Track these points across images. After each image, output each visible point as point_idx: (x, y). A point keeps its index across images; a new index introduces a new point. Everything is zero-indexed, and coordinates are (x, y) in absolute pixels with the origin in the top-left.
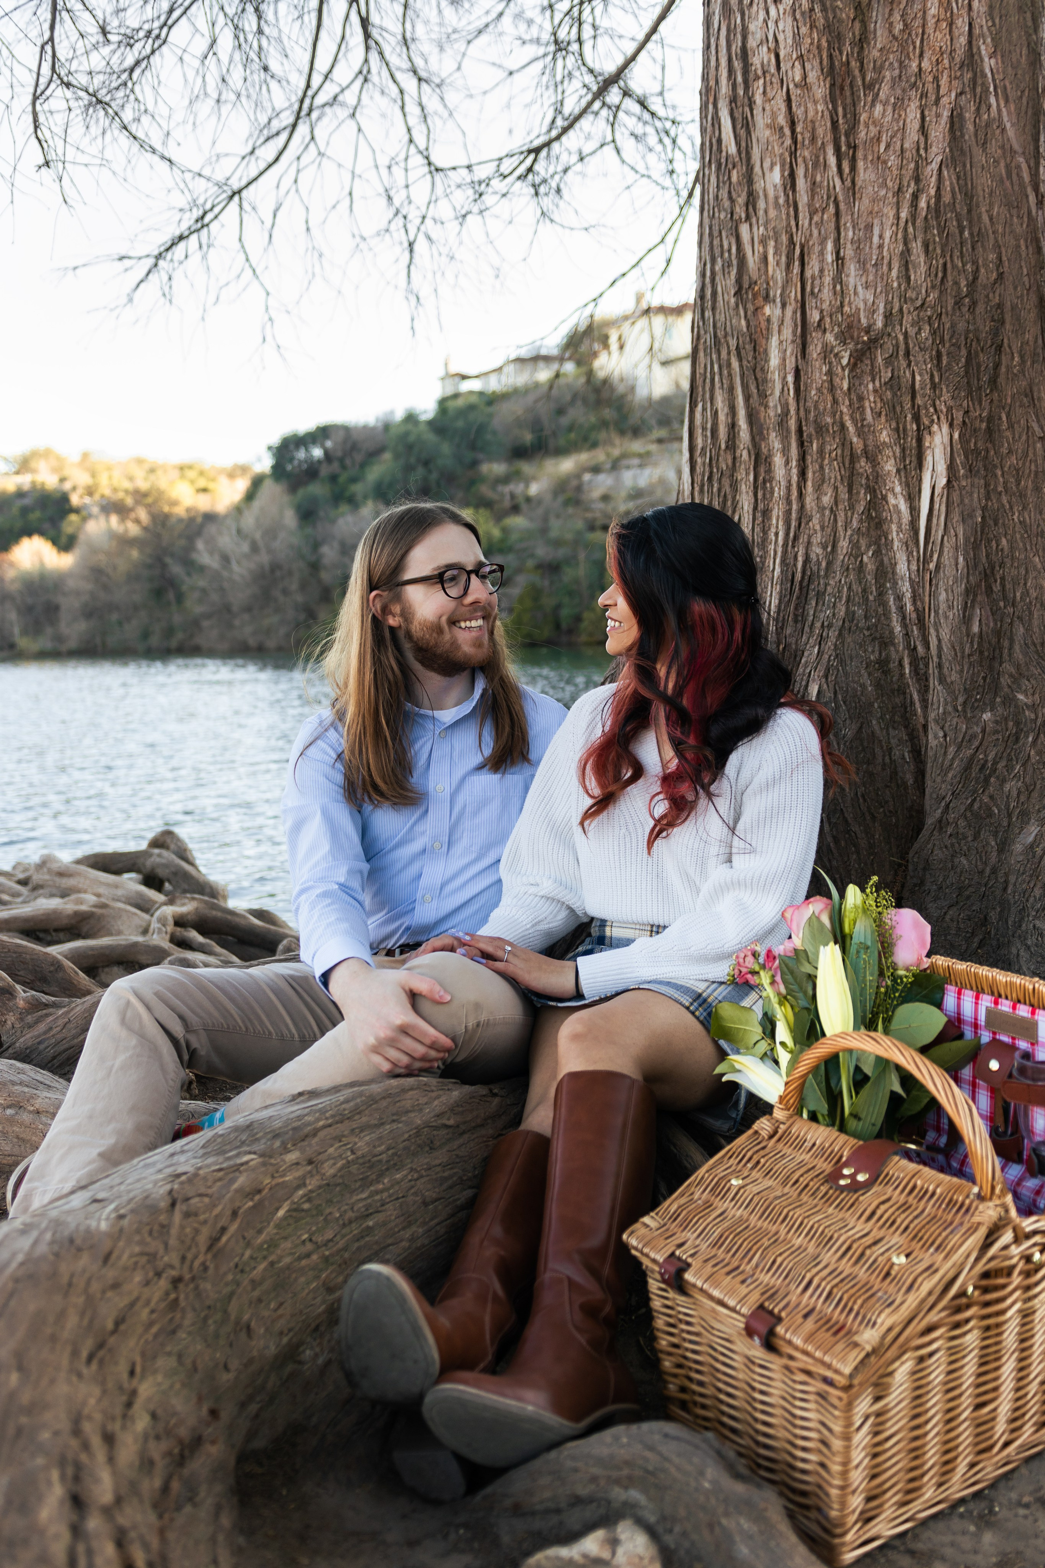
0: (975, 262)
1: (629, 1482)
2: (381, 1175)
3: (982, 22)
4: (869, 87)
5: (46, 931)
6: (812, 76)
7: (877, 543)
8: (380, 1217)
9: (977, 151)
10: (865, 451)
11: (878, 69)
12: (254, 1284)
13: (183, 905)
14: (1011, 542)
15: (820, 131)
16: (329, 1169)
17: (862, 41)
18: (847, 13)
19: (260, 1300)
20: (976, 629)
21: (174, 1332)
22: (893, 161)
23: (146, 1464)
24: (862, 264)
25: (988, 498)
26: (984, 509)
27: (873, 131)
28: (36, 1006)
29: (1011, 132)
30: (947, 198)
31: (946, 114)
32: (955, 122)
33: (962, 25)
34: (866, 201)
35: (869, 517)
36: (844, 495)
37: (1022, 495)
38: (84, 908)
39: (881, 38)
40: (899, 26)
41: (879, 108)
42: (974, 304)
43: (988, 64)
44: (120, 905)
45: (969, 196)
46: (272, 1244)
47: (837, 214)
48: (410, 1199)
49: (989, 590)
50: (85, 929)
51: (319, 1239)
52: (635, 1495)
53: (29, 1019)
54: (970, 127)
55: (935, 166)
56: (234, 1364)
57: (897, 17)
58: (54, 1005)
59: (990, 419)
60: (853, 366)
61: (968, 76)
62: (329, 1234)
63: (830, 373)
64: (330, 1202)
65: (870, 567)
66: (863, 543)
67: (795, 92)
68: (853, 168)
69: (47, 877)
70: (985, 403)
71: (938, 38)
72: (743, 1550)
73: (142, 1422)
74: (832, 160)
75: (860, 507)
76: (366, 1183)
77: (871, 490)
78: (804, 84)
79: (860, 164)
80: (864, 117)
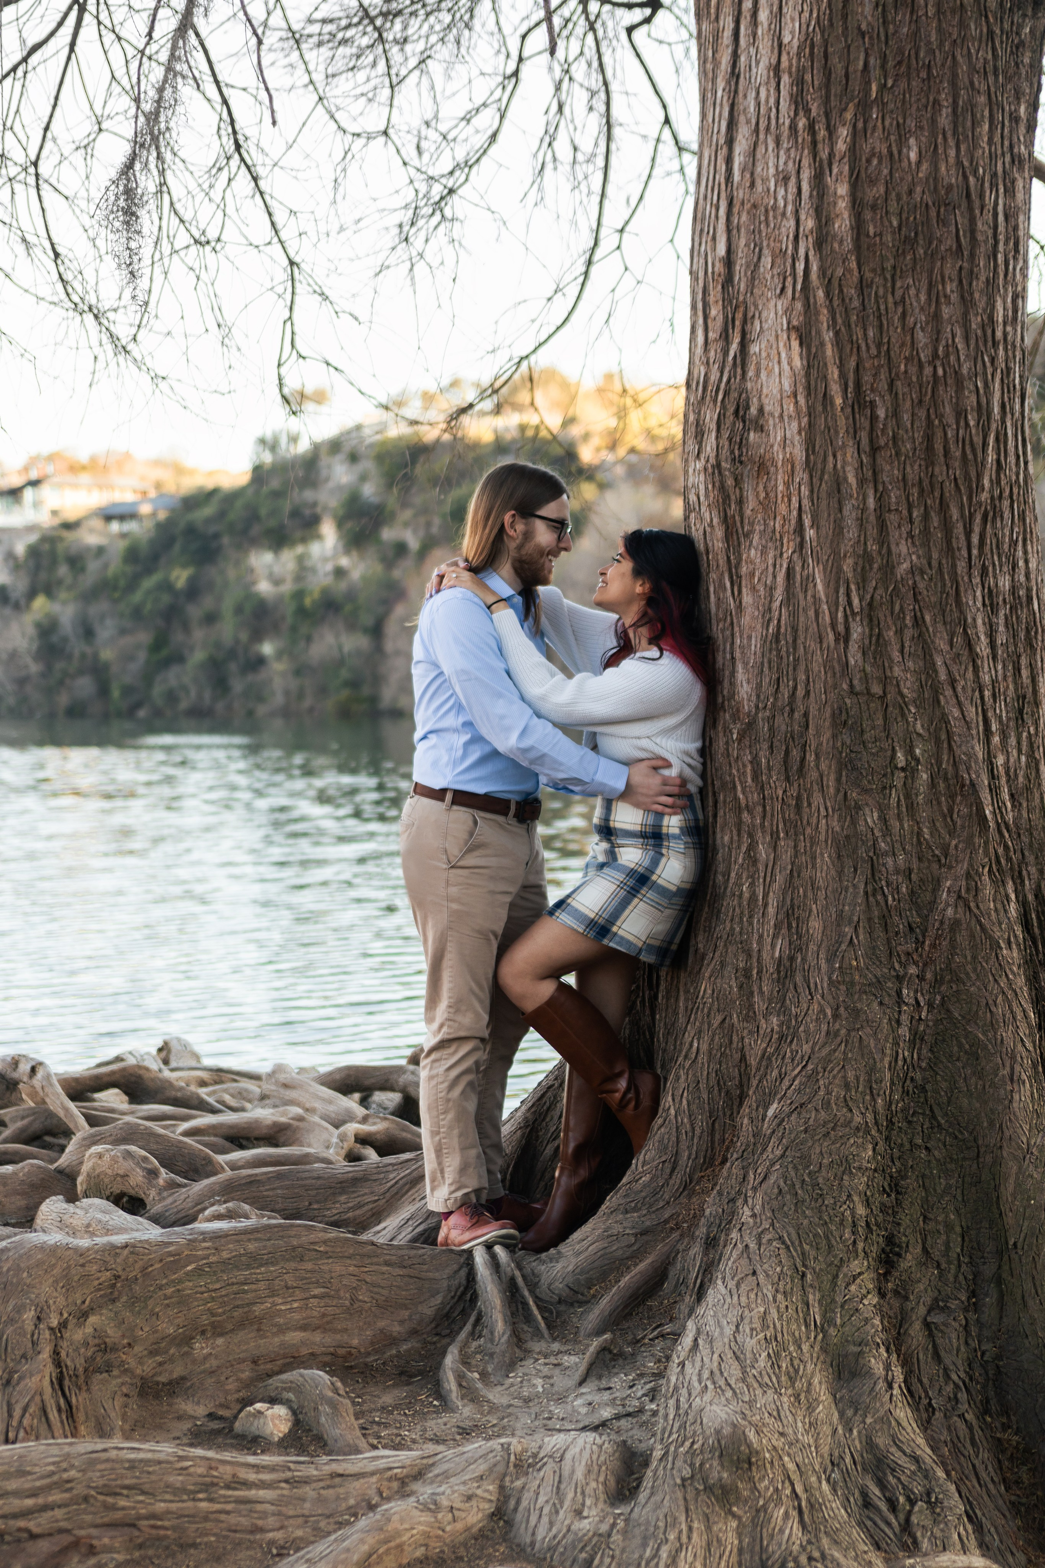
0: (795, 680)
1: (289, 1389)
2: (262, 1265)
3: (806, 502)
4: (747, 535)
5: (248, 1139)
6: (716, 521)
7: (752, 877)
8: (253, 1287)
9: (801, 596)
10: (747, 806)
11: (751, 524)
12: (166, 1297)
13: (374, 1124)
14: (805, 892)
15: (721, 562)
16: (225, 1255)
17: (741, 502)
18: (730, 482)
19: (168, 1305)
20: (777, 954)
21: (114, 1301)
22: (762, 593)
23: (86, 1344)
24: (745, 664)
25: (796, 856)
26: (793, 863)
27: (751, 567)
28: (172, 1186)
29: (820, 587)
30: (783, 630)
31: (785, 566)
32: (790, 574)
33: (795, 500)
34: (748, 618)
35: (749, 856)
36: (735, 838)
37: (814, 858)
38: (283, 1120)
39: (751, 504)
40: (762, 495)
41: (753, 552)
42: (792, 711)
43: (810, 533)
44: (316, 1119)
45: (795, 630)
46: (180, 1281)
47: (732, 624)
48: (277, 1282)
49: (790, 926)
50: (282, 1140)
51: (211, 1287)
52: (291, 1396)
53: (165, 1194)
54: (798, 577)
55: (778, 603)
56: (146, 1329)
57: (761, 487)
58: (180, 1186)
59: (799, 798)
60: (740, 740)
61: (798, 540)
62: (217, 1286)
63: (727, 743)
64: (223, 1271)
65: (746, 895)
66: (744, 876)
67: (708, 529)
68: (740, 592)
69: (273, 1088)
70: (796, 785)
71: (783, 508)
72: (323, 1420)
73: (89, 1330)
74: (728, 584)
75: (744, 849)
76: (248, 1267)
77: (751, 835)
78: (711, 525)
79: (744, 590)
80: (744, 557)
